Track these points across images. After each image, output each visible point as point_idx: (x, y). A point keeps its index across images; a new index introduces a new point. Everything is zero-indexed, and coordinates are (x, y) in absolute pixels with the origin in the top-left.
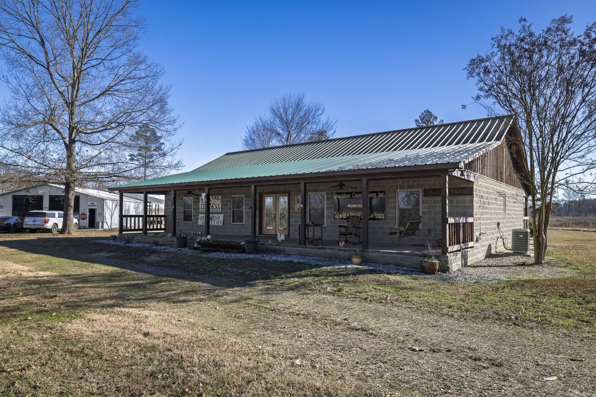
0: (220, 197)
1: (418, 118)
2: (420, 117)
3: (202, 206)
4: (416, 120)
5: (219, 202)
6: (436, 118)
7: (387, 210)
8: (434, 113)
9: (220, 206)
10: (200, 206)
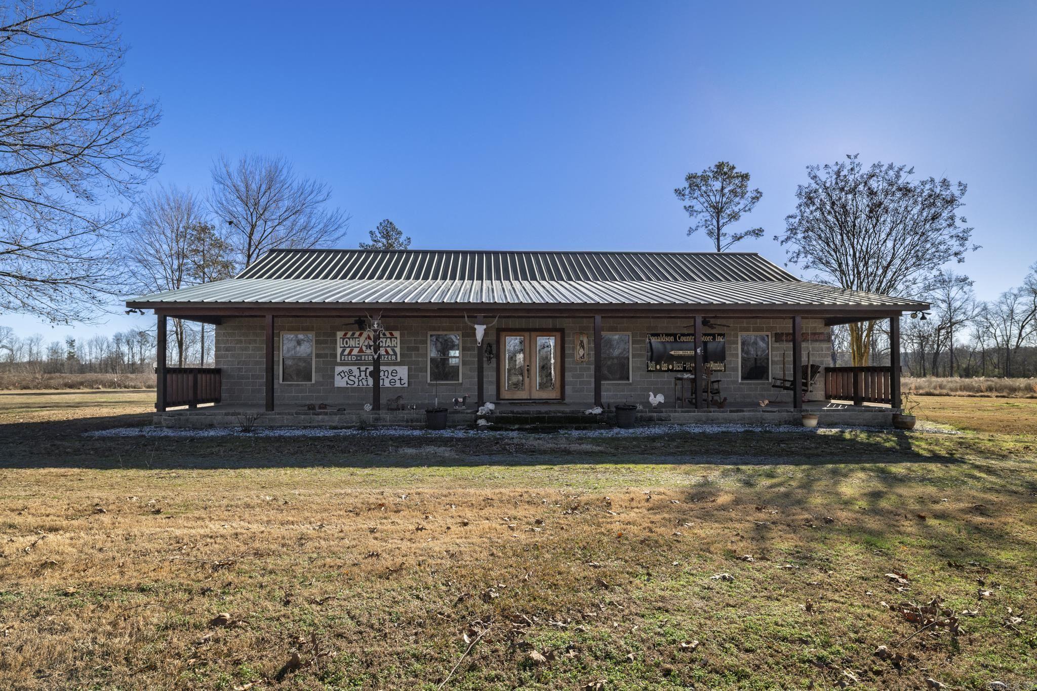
0: (397, 334)
1: (375, 230)
2: (378, 228)
3: (344, 351)
4: (371, 232)
5: (397, 343)
6: (400, 233)
7: (728, 359)
8: (398, 227)
9: (398, 350)
10: (339, 351)
